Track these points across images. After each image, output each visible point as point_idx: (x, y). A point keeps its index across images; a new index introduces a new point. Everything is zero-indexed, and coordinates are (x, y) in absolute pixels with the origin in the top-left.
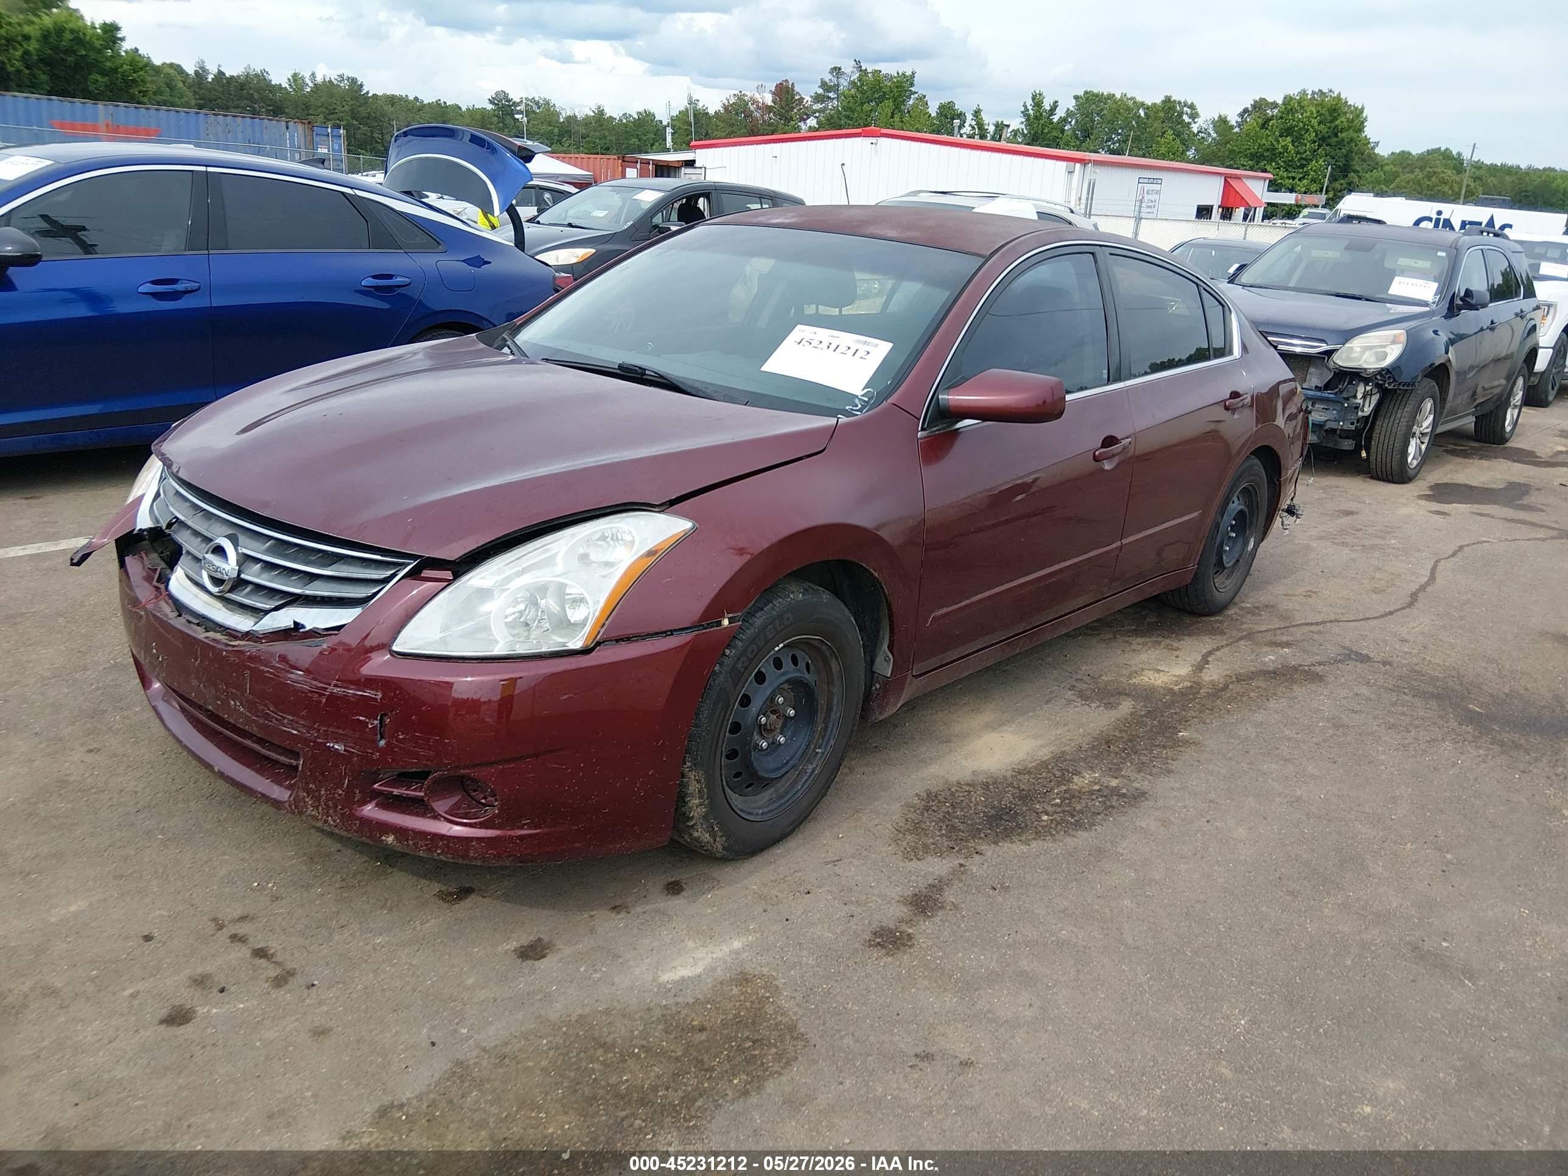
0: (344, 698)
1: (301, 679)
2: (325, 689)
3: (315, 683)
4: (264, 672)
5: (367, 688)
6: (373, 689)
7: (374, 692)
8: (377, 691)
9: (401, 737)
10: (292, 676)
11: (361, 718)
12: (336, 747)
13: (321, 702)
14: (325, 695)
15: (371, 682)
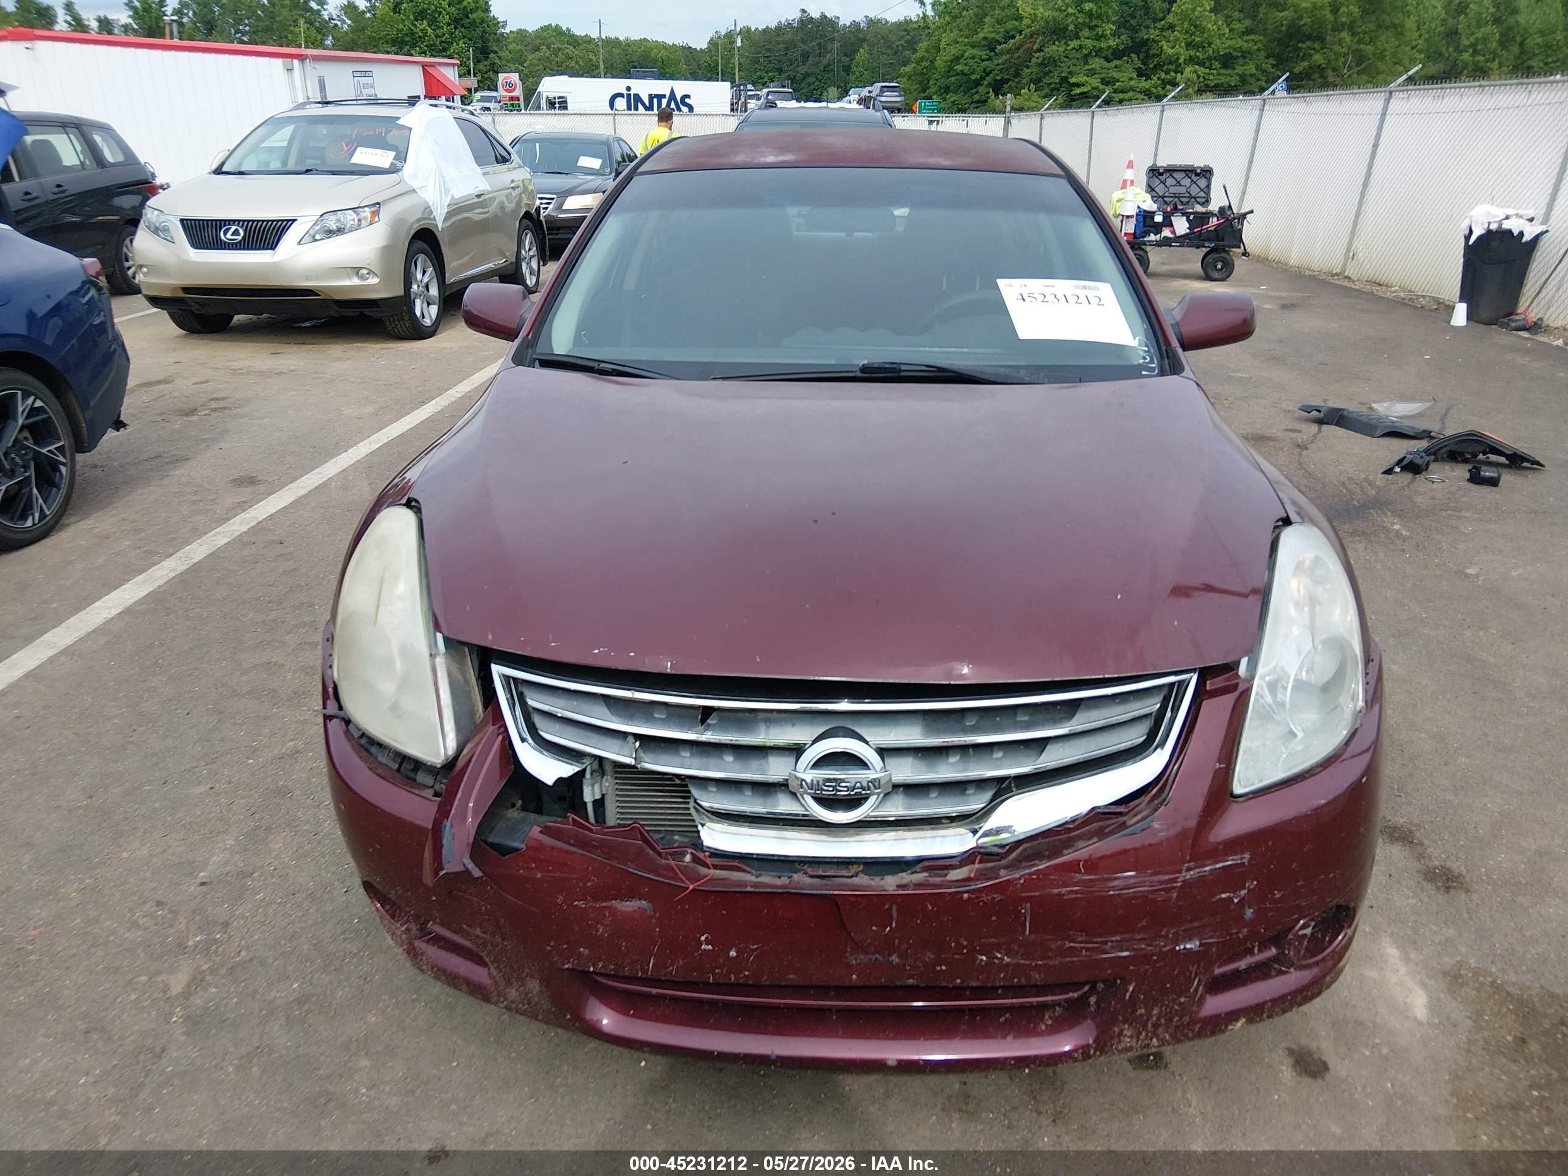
0: (1201, 879)
1: (1132, 881)
2: (1175, 880)
3: (1157, 878)
4: (1064, 895)
5: (1227, 855)
6: (1236, 854)
7: (1239, 856)
8: (1243, 853)
9: (1278, 896)
10: (1116, 883)
11: (1223, 896)
12: (1188, 946)
13: (1170, 899)
14: (1175, 888)
15: (1233, 845)
